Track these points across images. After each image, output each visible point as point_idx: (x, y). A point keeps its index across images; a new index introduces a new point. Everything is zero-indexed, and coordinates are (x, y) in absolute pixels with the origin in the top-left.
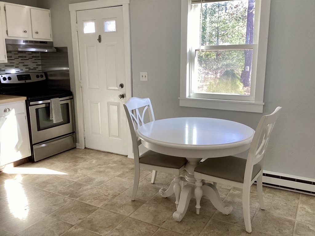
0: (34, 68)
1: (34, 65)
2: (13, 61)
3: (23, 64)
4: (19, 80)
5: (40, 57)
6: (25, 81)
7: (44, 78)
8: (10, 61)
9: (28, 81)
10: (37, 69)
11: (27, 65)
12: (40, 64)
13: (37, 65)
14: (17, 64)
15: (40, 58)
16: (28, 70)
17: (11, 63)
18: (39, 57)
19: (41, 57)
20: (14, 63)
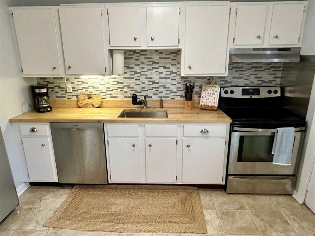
0: (269, 81)
1: (271, 78)
2: (244, 73)
3: (255, 76)
4: (243, 94)
5: (282, 67)
6: (251, 97)
7: (279, 94)
8: (240, 72)
9: (253, 97)
10: (274, 82)
11: (261, 78)
12: (280, 76)
13: (274, 77)
14: (248, 76)
15: (281, 69)
16: (260, 82)
17: (239, 75)
18: (279, 67)
19: (284, 67)
20: (244, 74)
